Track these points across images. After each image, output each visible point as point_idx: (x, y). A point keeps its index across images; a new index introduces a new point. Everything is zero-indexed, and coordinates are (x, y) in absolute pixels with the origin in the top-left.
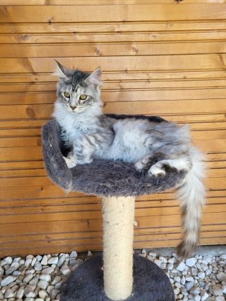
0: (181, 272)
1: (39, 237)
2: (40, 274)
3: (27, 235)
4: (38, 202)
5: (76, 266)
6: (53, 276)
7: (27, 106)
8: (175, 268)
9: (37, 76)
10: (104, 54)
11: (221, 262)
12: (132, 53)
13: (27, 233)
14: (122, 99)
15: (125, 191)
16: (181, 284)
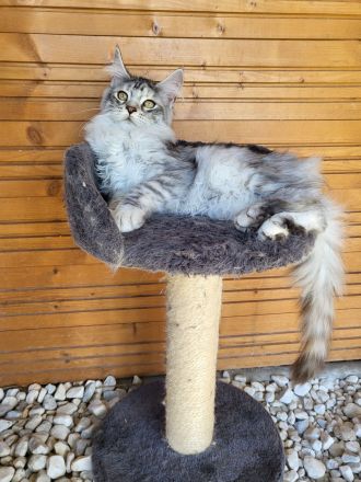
0: (287, 405)
1: (51, 354)
2: (55, 415)
3: (30, 351)
4: (49, 294)
5: (116, 400)
6: (77, 418)
7: (28, 124)
8: (277, 399)
9: (47, 70)
10: (166, 33)
11: (350, 388)
12: (215, 33)
13: (30, 348)
14: (196, 116)
15: (220, 265)
16: (289, 424)
